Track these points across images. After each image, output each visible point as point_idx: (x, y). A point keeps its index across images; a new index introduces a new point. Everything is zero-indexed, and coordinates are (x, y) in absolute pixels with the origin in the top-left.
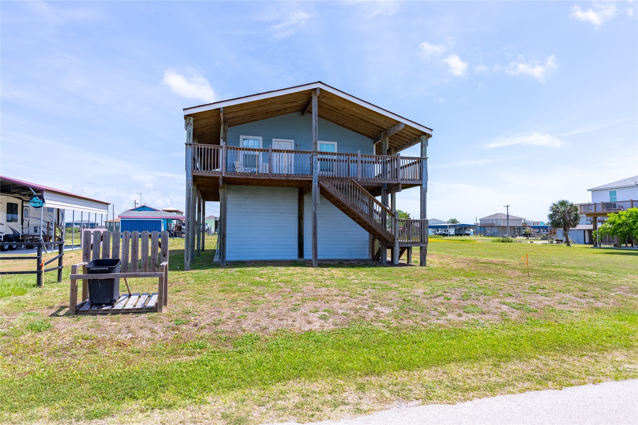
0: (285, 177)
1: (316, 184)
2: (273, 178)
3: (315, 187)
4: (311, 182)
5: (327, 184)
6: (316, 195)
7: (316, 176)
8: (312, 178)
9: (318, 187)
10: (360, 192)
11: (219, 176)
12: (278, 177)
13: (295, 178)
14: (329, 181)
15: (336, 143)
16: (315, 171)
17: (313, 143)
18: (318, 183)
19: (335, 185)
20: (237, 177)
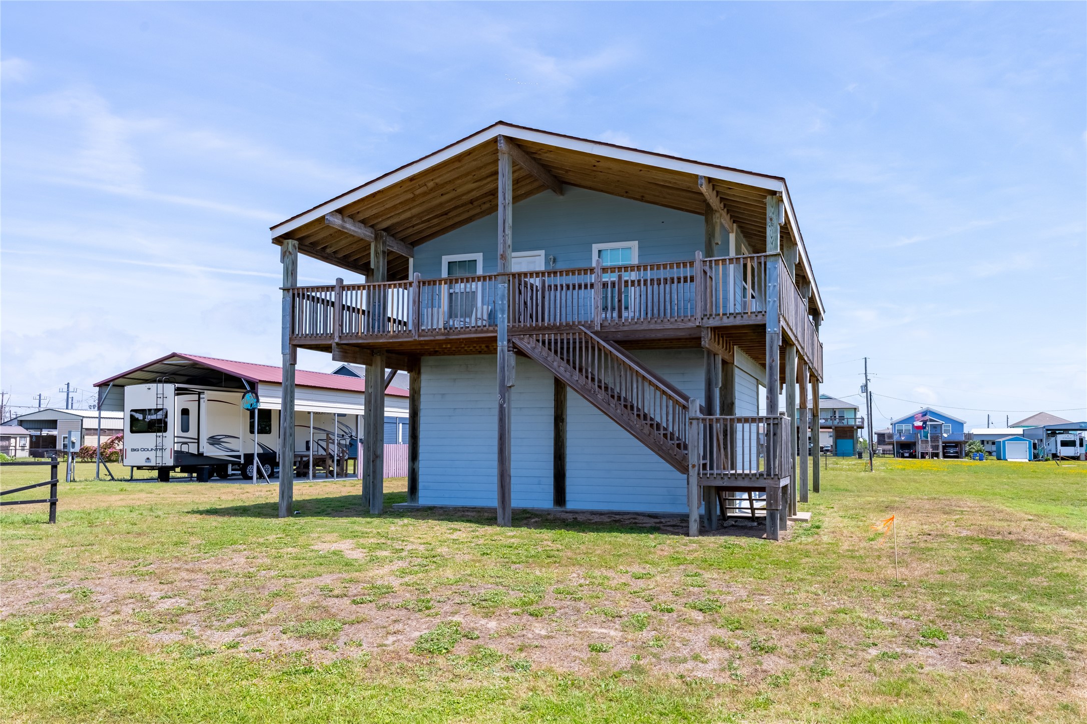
0: (443, 334)
1: (503, 343)
2: (422, 339)
3: (502, 350)
4: (494, 339)
5: (529, 343)
6: (504, 368)
7: (504, 329)
8: (496, 331)
9: (509, 351)
10: (603, 355)
11: (330, 343)
12: (430, 336)
13: (462, 334)
14: (531, 335)
15: (635, 244)
16: (502, 316)
17: (499, 257)
18: (509, 341)
19: (544, 343)
20: (360, 341)
